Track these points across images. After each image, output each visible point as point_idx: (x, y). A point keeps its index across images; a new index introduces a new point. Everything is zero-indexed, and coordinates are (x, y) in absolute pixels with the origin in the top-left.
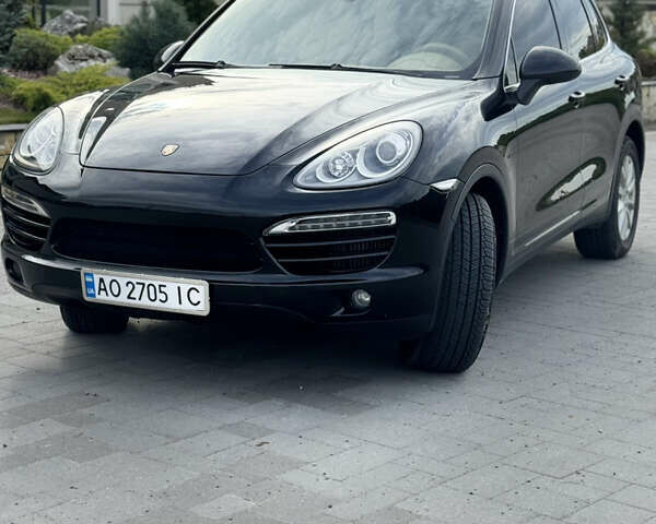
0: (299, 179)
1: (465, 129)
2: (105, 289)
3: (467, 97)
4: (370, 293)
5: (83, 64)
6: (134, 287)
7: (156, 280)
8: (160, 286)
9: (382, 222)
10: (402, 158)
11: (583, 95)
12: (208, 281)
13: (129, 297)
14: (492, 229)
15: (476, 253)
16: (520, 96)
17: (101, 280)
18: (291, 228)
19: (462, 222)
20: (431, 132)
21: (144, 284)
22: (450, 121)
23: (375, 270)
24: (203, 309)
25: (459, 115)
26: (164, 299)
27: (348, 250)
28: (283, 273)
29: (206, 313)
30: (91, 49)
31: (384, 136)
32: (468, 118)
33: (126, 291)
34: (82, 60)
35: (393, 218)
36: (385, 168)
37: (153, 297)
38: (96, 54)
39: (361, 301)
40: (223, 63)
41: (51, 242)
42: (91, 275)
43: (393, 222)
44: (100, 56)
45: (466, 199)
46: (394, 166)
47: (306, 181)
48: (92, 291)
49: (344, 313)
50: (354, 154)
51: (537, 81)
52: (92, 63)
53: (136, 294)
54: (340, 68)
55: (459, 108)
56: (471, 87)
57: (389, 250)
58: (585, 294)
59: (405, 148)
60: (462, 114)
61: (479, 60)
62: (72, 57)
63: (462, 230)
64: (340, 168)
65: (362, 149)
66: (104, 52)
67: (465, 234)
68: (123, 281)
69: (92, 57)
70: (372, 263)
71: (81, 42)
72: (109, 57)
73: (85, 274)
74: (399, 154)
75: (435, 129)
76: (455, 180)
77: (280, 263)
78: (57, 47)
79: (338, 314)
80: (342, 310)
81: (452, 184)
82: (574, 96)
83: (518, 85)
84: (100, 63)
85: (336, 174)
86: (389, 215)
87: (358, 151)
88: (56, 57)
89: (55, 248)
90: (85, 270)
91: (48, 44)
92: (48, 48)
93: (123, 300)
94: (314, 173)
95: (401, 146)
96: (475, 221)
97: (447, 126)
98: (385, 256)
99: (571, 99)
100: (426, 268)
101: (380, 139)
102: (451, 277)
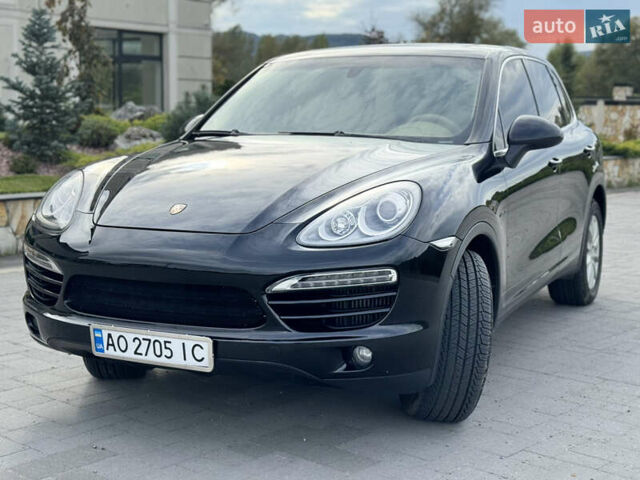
0: (302, 237)
1: (459, 190)
2: (113, 345)
3: (460, 160)
4: (371, 350)
5: (138, 142)
6: (140, 343)
7: (162, 336)
8: (165, 342)
9: (384, 279)
10: (403, 216)
11: (560, 161)
12: (211, 338)
13: (136, 353)
14: (489, 285)
15: (474, 309)
16: (509, 160)
17: (110, 336)
18: (294, 286)
19: (459, 278)
20: (429, 193)
21: (150, 340)
22: (445, 183)
23: (376, 327)
24: (207, 365)
25: (453, 177)
26: (169, 355)
27: (350, 307)
28: (286, 330)
29: (209, 369)
30: (144, 130)
31: (384, 196)
32: (461, 180)
33: (133, 346)
34: (136, 139)
35: (393, 276)
36: (385, 226)
37: (158, 353)
38: (148, 134)
39: (363, 357)
40: (237, 131)
41: (65, 298)
42: (100, 331)
43: (395, 279)
44: (151, 136)
45: (463, 257)
46: (394, 225)
47: (308, 239)
48: (100, 347)
49: (345, 370)
50: (356, 213)
51: (524, 145)
52: (144, 141)
53: (142, 350)
54: (342, 134)
55: (453, 170)
56: (463, 152)
57: (390, 306)
58: (563, 338)
59: (405, 208)
60: (455, 175)
61: (471, 126)
62: (129, 137)
63: (460, 286)
64: (341, 226)
65: (363, 209)
66: (155, 133)
67: (463, 289)
68: (130, 337)
69: (144, 136)
70: (374, 319)
71: (137, 125)
72: (159, 137)
73: (95, 330)
74: (399, 213)
75: (432, 190)
76: (453, 238)
77: (283, 320)
78: (117, 129)
79: (340, 370)
80: (345, 366)
81: (450, 243)
82: (552, 161)
83: (505, 150)
84: (150, 141)
85: (338, 232)
86: (390, 273)
87: (359, 210)
88: (114, 137)
89: (68, 304)
90: (94, 325)
91: (110, 127)
92: (110, 130)
93: (130, 356)
94: (317, 232)
95: (401, 205)
96: (472, 276)
97: (442, 188)
98: (386, 313)
99: (550, 164)
100: (425, 325)
101: (380, 198)
102: (450, 333)
